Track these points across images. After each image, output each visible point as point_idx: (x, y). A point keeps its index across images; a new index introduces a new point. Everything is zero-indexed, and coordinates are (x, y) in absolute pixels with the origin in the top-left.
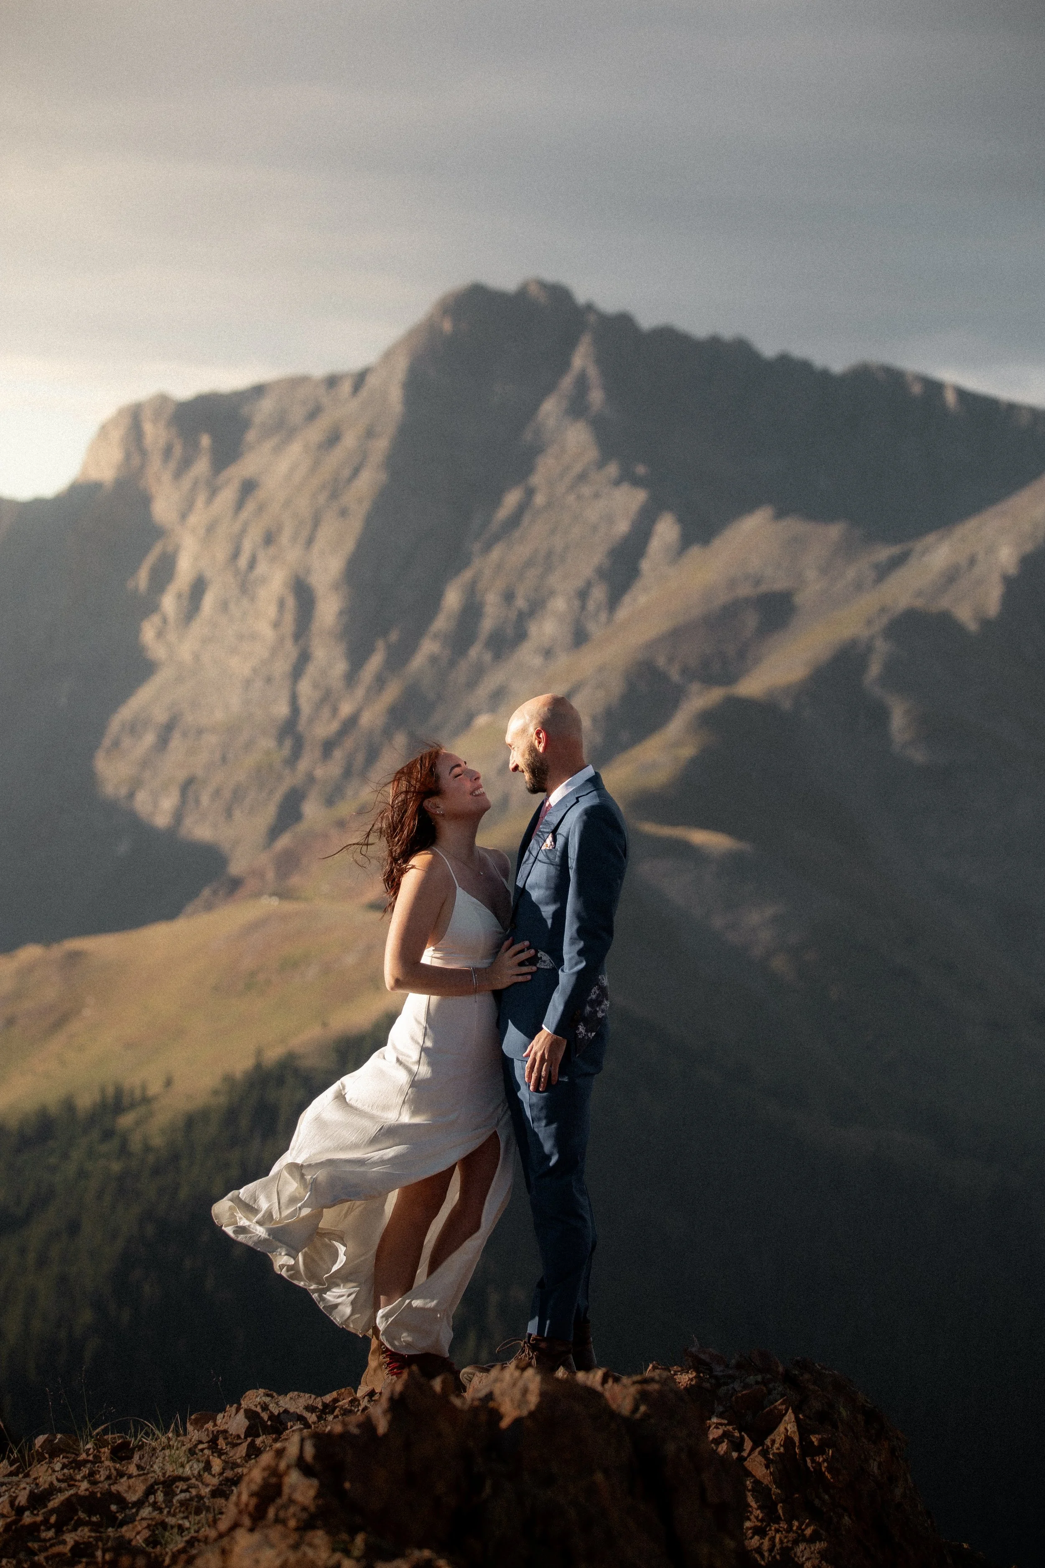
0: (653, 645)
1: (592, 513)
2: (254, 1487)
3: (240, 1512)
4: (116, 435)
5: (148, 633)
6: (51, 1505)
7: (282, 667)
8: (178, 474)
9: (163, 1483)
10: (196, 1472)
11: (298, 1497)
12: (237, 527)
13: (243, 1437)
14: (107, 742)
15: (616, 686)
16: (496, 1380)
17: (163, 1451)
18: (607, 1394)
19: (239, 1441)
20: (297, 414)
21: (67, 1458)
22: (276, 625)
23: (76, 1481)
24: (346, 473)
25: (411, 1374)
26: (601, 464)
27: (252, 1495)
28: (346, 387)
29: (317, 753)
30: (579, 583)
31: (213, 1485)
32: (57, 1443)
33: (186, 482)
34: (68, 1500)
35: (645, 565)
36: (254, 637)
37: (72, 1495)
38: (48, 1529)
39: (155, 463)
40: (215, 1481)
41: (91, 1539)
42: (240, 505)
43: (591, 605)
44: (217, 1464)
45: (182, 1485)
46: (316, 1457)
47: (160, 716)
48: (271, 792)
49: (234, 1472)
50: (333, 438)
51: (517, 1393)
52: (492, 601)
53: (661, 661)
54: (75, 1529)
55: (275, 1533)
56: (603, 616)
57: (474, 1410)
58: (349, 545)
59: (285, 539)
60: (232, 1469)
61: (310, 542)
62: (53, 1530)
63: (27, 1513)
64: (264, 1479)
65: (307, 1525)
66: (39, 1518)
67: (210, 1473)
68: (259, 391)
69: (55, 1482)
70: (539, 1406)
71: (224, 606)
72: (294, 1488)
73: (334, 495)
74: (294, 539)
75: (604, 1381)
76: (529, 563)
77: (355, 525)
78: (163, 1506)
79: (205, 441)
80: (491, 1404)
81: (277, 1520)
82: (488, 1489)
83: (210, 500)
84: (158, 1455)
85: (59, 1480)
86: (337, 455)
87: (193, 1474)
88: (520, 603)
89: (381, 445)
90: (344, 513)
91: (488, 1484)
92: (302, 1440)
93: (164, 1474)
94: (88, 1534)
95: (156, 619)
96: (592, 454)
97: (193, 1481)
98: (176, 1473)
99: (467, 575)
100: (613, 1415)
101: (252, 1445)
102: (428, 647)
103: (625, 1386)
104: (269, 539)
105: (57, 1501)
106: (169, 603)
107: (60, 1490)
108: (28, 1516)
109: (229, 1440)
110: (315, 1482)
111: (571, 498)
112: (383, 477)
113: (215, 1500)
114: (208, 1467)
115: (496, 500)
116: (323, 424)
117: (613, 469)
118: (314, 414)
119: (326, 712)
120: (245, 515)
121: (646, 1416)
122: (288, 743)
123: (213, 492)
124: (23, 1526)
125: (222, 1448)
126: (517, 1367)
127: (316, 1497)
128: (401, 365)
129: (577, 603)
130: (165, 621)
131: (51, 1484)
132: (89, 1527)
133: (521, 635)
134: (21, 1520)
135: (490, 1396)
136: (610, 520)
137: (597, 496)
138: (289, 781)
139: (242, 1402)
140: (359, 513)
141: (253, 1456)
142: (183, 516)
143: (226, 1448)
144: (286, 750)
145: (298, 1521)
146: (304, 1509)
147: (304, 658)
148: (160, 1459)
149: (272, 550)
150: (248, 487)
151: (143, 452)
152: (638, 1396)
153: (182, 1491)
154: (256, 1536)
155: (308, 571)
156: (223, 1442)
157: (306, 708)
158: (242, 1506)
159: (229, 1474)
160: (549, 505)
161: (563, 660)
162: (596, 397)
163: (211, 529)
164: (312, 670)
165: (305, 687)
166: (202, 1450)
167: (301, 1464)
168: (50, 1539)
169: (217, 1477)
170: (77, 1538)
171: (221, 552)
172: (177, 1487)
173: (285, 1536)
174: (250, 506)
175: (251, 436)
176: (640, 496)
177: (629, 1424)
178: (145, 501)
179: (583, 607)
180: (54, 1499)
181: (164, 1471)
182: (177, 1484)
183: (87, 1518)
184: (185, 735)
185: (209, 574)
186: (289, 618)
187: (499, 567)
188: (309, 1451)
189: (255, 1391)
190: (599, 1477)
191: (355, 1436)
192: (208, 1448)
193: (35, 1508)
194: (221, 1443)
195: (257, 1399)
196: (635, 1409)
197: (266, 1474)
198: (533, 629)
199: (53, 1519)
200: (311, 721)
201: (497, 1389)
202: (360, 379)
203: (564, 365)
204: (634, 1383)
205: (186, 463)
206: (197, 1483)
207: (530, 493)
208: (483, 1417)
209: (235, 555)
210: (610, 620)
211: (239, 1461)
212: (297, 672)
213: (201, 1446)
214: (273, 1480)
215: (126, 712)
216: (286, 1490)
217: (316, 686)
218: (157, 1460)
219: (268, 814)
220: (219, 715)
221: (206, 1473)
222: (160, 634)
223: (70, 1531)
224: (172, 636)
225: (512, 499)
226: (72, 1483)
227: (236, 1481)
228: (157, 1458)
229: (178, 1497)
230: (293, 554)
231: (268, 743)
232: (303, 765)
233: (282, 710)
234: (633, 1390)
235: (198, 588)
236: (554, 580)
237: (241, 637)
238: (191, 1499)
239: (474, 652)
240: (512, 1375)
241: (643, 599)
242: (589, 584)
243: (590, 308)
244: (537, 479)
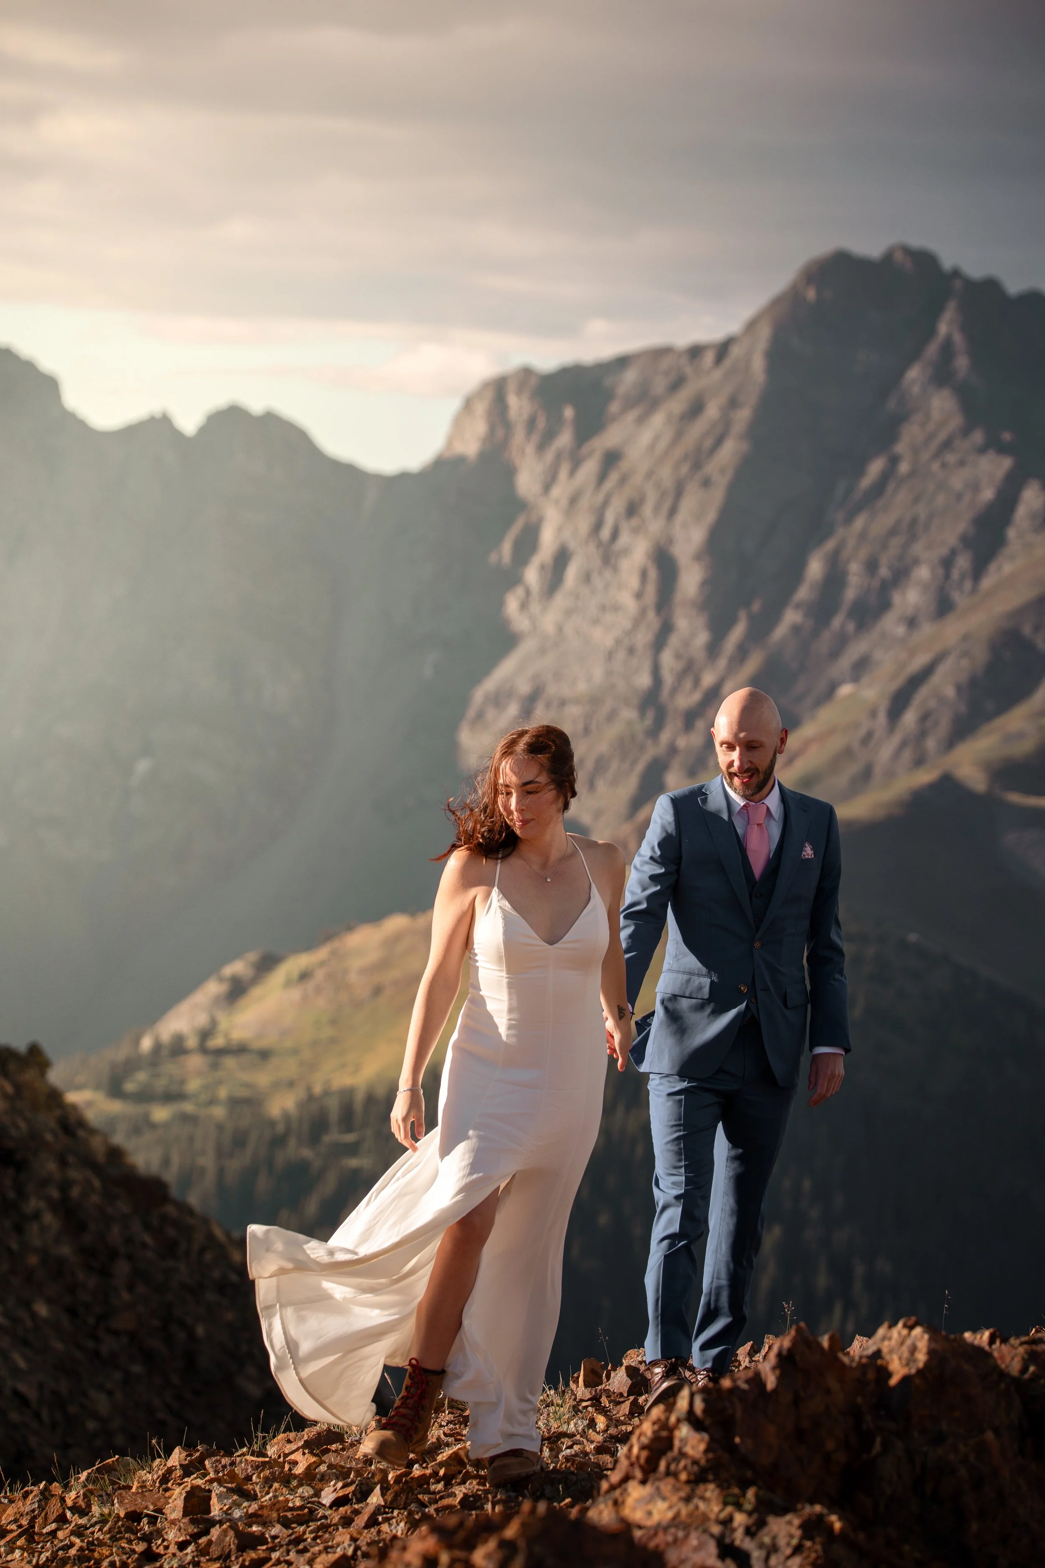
0: (1019, 613)
1: (957, 481)
2: (645, 1440)
3: (632, 1465)
4: (481, 408)
5: (512, 604)
6: (440, 1458)
7: (644, 638)
8: (541, 447)
9: (548, 1439)
10: (580, 1429)
11: (688, 1450)
12: (600, 498)
13: (625, 1395)
14: (471, 713)
15: (981, 654)
16: (884, 1339)
17: (547, 1408)
18: (996, 1354)
19: (622, 1400)
20: (660, 385)
21: (452, 1413)
22: (639, 595)
23: (463, 1436)
24: (709, 443)
25: (799, 1330)
26: (966, 431)
27: (643, 1448)
28: (709, 358)
29: (680, 723)
30: (944, 551)
31: (598, 1442)
32: (441, 1398)
33: (550, 455)
34: (456, 1455)
35: (1011, 533)
36: (616, 608)
37: (459, 1449)
38: (438, 1482)
39: (519, 435)
40: (599, 1438)
41: (480, 1493)
42: (602, 477)
43: (955, 574)
44: (601, 1422)
45: (567, 1442)
46: (705, 1411)
47: (524, 687)
48: (634, 763)
49: (618, 1429)
50: (696, 409)
51: (905, 1351)
52: (855, 569)
53: (1027, 630)
54: (463, 1482)
55: (666, 1486)
56: (968, 585)
57: (862, 1367)
58: (711, 516)
59: (647, 510)
60: (616, 1427)
61: (672, 512)
62: (442, 1483)
63: (416, 1466)
64: (654, 1432)
65: (698, 1478)
66: (428, 1472)
67: (595, 1430)
68: (622, 362)
69: (442, 1436)
70: (927, 1364)
71: (587, 578)
72: (684, 1441)
73: (697, 466)
74: (657, 509)
75: (992, 1341)
76: (893, 532)
77: (717, 496)
78: (550, 1461)
79: (569, 413)
80: (879, 1362)
81: (668, 1473)
82: (877, 1447)
83: (572, 472)
84: (542, 1412)
85: (445, 1434)
86: (698, 428)
87: (577, 1431)
88: (884, 572)
89: (743, 415)
90: (706, 483)
91: (878, 1440)
92: (692, 1396)
93: (549, 1430)
94: (477, 1487)
95: (520, 591)
96: (957, 421)
97: (578, 1437)
98: (561, 1430)
99: (830, 545)
100: (1003, 1375)
101: (635, 1403)
102: (791, 617)
103: (1013, 1346)
104: (632, 510)
105: (444, 1454)
106: (532, 575)
107: (448, 1445)
108: (416, 1469)
109: (612, 1398)
110: (706, 1436)
111: (935, 466)
112: (745, 446)
113: (601, 1456)
114: (592, 1424)
115: (860, 471)
116: (685, 395)
117: (978, 437)
118: (677, 384)
119: (688, 684)
120: (608, 485)
121: (1035, 1378)
122: (650, 715)
123: (576, 463)
124: (412, 1478)
125: (605, 1405)
126: (905, 1326)
127: (706, 1451)
128: (765, 332)
129: (941, 572)
130: (528, 592)
131: (439, 1439)
132: (477, 1481)
133: (885, 605)
134: (411, 1473)
135: (878, 1354)
136: (975, 487)
137: (962, 463)
138: (652, 752)
139: (624, 1361)
140: (721, 483)
141: (636, 1415)
142: (547, 488)
143: (610, 1406)
144: (649, 721)
145: (689, 1474)
146: (695, 1462)
147: (666, 629)
148: (545, 1415)
149: (634, 521)
150: (611, 459)
151: (507, 426)
152: (1026, 1356)
153: (567, 1448)
154: (648, 1489)
155: (670, 541)
156: (606, 1400)
157: (668, 679)
158: (633, 1459)
159: (612, 1431)
160: (912, 474)
161: (927, 629)
162: (962, 363)
163: (574, 500)
164: (674, 641)
165: (667, 658)
166: (586, 1407)
167: (691, 1417)
168: (439, 1492)
169: (601, 1434)
170: (466, 1491)
171: (584, 524)
172: (563, 1443)
173: (676, 1489)
174: (614, 477)
175: (614, 407)
176: (1007, 463)
177: (1017, 1384)
178: (510, 472)
179: (947, 576)
180: (441, 1453)
181: (549, 1428)
182: (562, 1440)
183: (475, 1472)
184: (548, 705)
185: (572, 545)
186: (651, 590)
187: (863, 536)
188: (699, 1405)
189: (636, 1350)
190: (990, 1435)
191: (744, 1391)
192: (592, 1406)
193: (425, 1462)
194: (605, 1401)
195: (638, 1358)
196: (1024, 1370)
197: (656, 1427)
198: (897, 598)
199: (442, 1472)
200: (674, 690)
201: (885, 1347)
202: (723, 349)
203: (931, 331)
204: (1022, 1344)
205: (549, 436)
206: (582, 1439)
207: (894, 461)
208: (871, 1375)
209: (598, 526)
210: (974, 590)
211: (622, 1418)
212: (659, 643)
213: (584, 1404)
214: (664, 1434)
215: (490, 684)
216: (677, 1443)
217: (678, 656)
218: (541, 1417)
219: (630, 786)
220: (582, 687)
221: (591, 1431)
222: (524, 606)
223: (459, 1484)
224: (535, 607)
225: (876, 467)
226: (459, 1437)
227: (625, 1438)
228: (541, 1415)
229: (564, 1453)
230: (656, 526)
231: (629, 714)
232: (665, 737)
233: (644, 680)
234: (1021, 1350)
235: (562, 558)
236: (918, 549)
237: (603, 608)
238: (576, 1455)
239: (837, 622)
240: (899, 1333)
241: (1008, 568)
242: (953, 553)
243: (956, 273)
244: (901, 447)
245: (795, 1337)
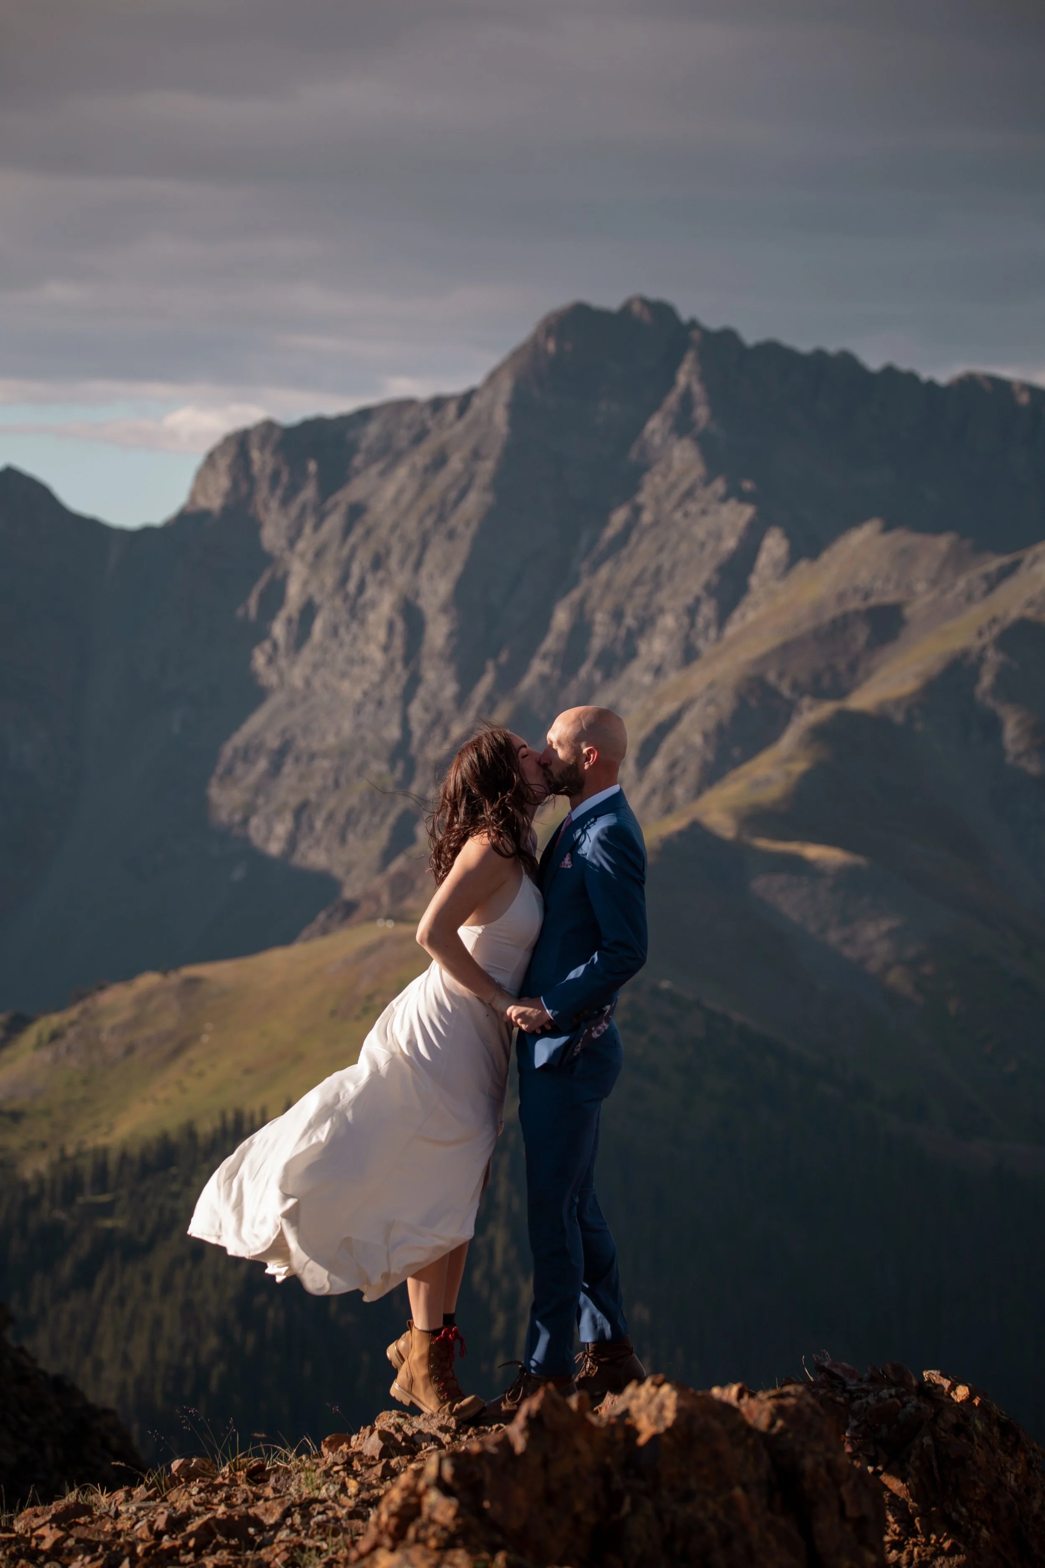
0: (763, 660)
1: (700, 531)
2: (393, 1508)
3: (381, 1533)
4: (223, 463)
5: (260, 659)
6: (190, 1528)
7: (392, 690)
8: (285, 502)
9: (300, 1505)
10: (332, 1494)
11: (438, 1516)
12: (346, 551)
13: (377, 1458)
14: (220, 769)
15: (727, 703)
16: (632, 1397)
17: (298, 1474)
18: (744, 1409)
19: (374, 1463)
20: (403, 438)
21: (203, 1481)
22: (386, 648)
23: (213, 1504)
24: (453, 495)
26: (707, 481)
27: (392, 1515)
28: (451, 410)
29: (430, 775)
30: (689, 600)
31: (350, 1507)
32: (193, 1467)
33: (294, 510)
34: (206, 1524)
35: (754, 581)
36: (364, 661)
37: (210, 1519)
38: (188, 1553)
39: (263, 490)
40: (351, 1503)
41: (230, 1563)
42: (347, 530)
43: (700, 622)
44: (353, 1486)
45: (318, 1507)
46: (455, 1476)
47: (273, 742)
48: (384, 816)
49: (369, 1493)
50: (440, 461)
51: (653, 1409)
52: (600, 617)
53: (771, 677)
54: (214, 1553)
55: (415, 1553)
56: (712, 633)
57: (611, 1427)
58: (457, 568)
59: (393, 562)
60: (368, 1490)
61: (418, 565)
62: (192, 1554)
63: (166, 1537)
64: (404, 1499)
65: (448, 1544)
66: (178, 1543)
67: (346, 1495)
68: (364, 415)
69: (192, 1506)
70: (676, 1422)
71: (334, 631)
72: (433, 1507)
73: (442, 518)
74: (402, 562)
75: (740, 1396)
76: (637, 582)
77: (463, 547)
78: (301, 1528)
79: (312, 466)
80: (628, 1421)
81: (418, 1540)
82: (627, 1507)
83: (317, 527)
84: (294, 1477)
85: (195, 1504)
86: (443, 479)
87: (329, 1496)
88: (629, 621)
89: (487, 467)
90: (451, 535)
91: (627, 1501)
92: (441, 1461)
93: (301, 1496)
94: (227, 1557)
95: (267, 645)
96: (698, 470)
97: (330, 1503)
98: (312, 1495)
99: (576, 595)
100: (751, 1430)
101: (387, 1467)
102: (539, 667)
103: (761, 1401)
104: (378, 562)
105: (194, 1525)
106: (278, 629)
107: (198, 1514)
108: (166, 1541)
109: (364, 1461)
110: (454, 1501)
111: (678, 516)
112: (489, 498)
113: (352, 1521)
114: (344, 1488)
115: (604, 520)
116: (428, 447)
117: (719, 486)
118: (420, 438)
119: (437, 735)
120: (352, 539)
121: (783, 1432)
122: (400, 766)
123: (321, 518)
124: (162, 1550)
125: (357, 1469)
126: (653, 1384)
127: (456, 1516)
128: (506, 384)
129: (686, 620)
130: (275, 646)
131: (189, 1508)
132: (228, 1551)
133: (631, 654)
134: (160, 1544)
135: (626, 1413)
136: (718, 536)
137: (704, 512)
138: (402, 804)
139: (376, 1423)
140: (466, 535)
141: (389, 1478)
142: (292, 543)
143: (361, 1470)
144: (398, 774)
145: (439, 1540)
146: (444, 1528)
147: (414, 681)
148: (296, 1481)
149: (381, 574)
150: (356, 512)
151: (251, 480)
152: (774, 1411)
153: (319, 1513)
154: (397, 1557)
155: (417, 594)
156: (358, 1464)
157: (417, 732)
158: (382, 1526)
159: (364, 1495)
160: (655, 523)
161: (673, 677)
162: (702, 413)
163: (319, 554)
164: (422, 692)
165: (416, 710)
166: (337, 1472)
167: (440, 1484)
168: (190, 1563)
169: (353, 1499)
170: (216, 1561)
171: (330, 578)
172: (314, 1509)
173: (425, 1556)
174: (359, 530)
175: (358, 461)
176: (748, 511)
177: (767, 1440)
178: (256, 526)
179: (692, 624)
180: (192, 1523)
181: (300, 1494)
182: (314, 1506)
183: (226, 1542)
184: (297, 760)
185: (318, 599)
186: (398, 642)
187: (608, 585)
188: (448, 1471)
189: (388, 1412)
190: (738, 1492)
191: (492, 1455)
192: (344, 1470)
193: (174, 1533)
194: (357, 1466)
195: (390, 1420)
196: (772, 1424)
197: (405, 1494)
198: (643, 647)
199: (192, 1543)
200: (423, 743)
201: (634, 1405)
202: (465, 400)
203: (671, 382)
204: (770, 1398)
205: (293, 490)
206: (333, 1505)
207: (637, 510)
208: (620, 1434)
209: (344, 579)
210: (719, 638)
211: (374, 1482)
212: (408, 695)
213: (336, 1468)
214: (413, 1500)
215: (238, 739)
216: (426, 1510)
217: (426, 709)
218: (293, 1483)
219: (382, 837)
220: (331, 740)
221: (342, 1496)
222: (271, 660)
223: (209, 1555)
224: (283, 662)
225: (619, 517)
226: (209, 1506)
227: (375, 1502)
228: (293, 1480)
229: (315, 1519)
230: (401, 579)
231: (379, 767)
232: (415, 788)
233: (394, 733)
234: (769, 1405)
235: (309, 611)
236: (662, 597)
237: (351, 661)
238: (328, 1521)
239: (584, 671)
240: (648, 1392)
241: (751, 616)
242: (698, 600)
243: (694, 324)
244: (642, 498)
245: (543, 1399)
